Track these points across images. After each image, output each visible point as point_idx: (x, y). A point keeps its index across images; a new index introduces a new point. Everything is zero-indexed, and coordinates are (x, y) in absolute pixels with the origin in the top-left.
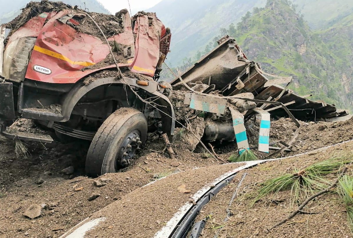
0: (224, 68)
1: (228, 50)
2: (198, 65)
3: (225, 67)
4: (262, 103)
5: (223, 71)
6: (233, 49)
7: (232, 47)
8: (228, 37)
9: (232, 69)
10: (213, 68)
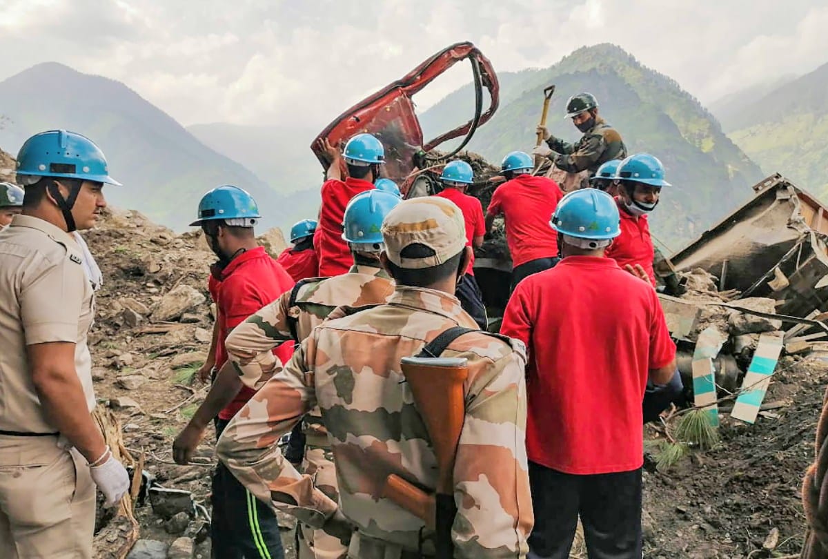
0: (755, 243)
1: (775, 203)
2: (709, 236)
3: (756, 241)
4: (794, 322)
5: (751, 250)
6: (787, 203)
7: (786, 197)
8: (778, 176)
9: (769, 247)
10: (734, 243)
